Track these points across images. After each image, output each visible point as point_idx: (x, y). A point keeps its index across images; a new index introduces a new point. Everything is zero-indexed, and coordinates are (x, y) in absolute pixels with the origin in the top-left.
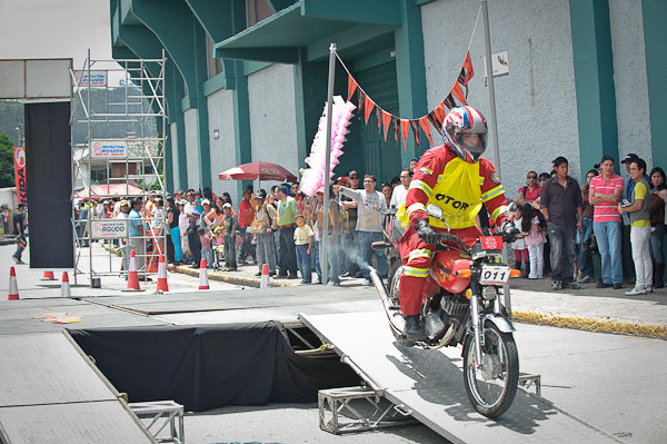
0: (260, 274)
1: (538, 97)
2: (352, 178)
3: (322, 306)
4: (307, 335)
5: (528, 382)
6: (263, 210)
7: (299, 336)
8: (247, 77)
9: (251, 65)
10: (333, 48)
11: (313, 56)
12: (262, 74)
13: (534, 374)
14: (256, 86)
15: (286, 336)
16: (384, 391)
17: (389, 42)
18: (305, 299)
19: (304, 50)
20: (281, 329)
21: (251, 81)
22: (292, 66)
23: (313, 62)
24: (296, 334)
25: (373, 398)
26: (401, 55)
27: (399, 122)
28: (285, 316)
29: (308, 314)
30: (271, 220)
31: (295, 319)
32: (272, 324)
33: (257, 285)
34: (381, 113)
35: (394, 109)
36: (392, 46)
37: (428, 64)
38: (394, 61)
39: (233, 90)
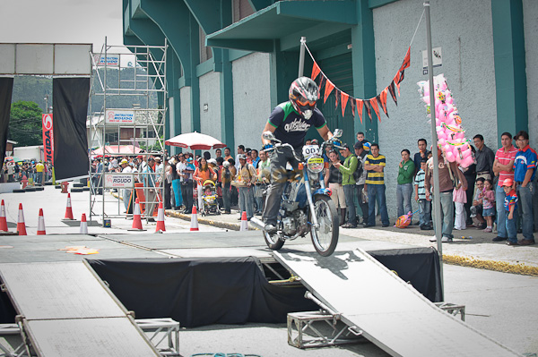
0: (240, 219)
1: (465, 84)
4: (280, 269)
5: (455, 311)
6: (245, 169)
7: (272, 270)
8: (231, 62)
9: (236, 53)
10: (303, 41)
11: (285, 47)
12: (244, 60)
13: (460, 305)
14: (238, 69)
15: (261, 268)
16: (340, 316)
17: (346, 37)
19: (278, 41)
20: (258, 264)
21: (235, 65)
22: (268, 54)
23: (285, 52)
24: (270, 268)
25: (331, 321)
26: (356, 47)
27: (355, 101)
29: (280, 252)
30: (251, 177)
32: (251, 259)
33: (238, 229)
34: (340, 93)
35: (350, 91)
36: (349, 41)
37: (377, 56)
38: (350, 53)
39: (220, 72)
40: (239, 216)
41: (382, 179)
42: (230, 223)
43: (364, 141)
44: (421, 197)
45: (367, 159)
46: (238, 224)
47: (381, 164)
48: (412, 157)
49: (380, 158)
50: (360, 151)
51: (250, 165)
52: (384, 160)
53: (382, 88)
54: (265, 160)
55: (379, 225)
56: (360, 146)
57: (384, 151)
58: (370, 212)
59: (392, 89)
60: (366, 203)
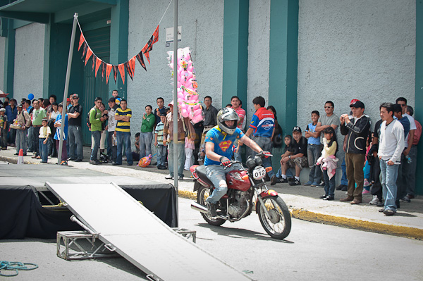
1: (199, 56)
3: (59, 178)
4: (51, 196)
5: (188, 235)
7: (45, 196)
8: (15, 30)
9: (19, 22)
10: (76, 16)
11: (58, 20)
12: (25, 28)
13: (192, 230)
14: (20, 36)
15: (37, 196)
16: (98, 235)
17: (107, 14)
18: (48, 173)
19: (53, 15)
20: (34, 191)
21: (17, 32)
22: (44, 25)
23: (57, 23)
24: (43, 195)
25: (91, 239)
26: (114, 23)
27: (106, 65)
28: (37, 183)
29: (51, 183)
30: (25, 121)
31: (43, 185)
32: (29, 188)
33: (15, 162)
34: (96, 59)
35: (106, 58)
36: (109, 17)
37: (130, 30)
38: (109, 27)
39: (6, 37)
40: (15, 152)
41: (128, 127)
42: (8, 158)
43: (117, 97)
44: (159, 143)
45: (117, 112)
46: (14, 159)
47: (128, 115)
48: (153, 111)
49: (127, 111)
50: (113, 104)
51: (25, 112)
52: (130, 113)
53: (132, 56)
54: (38, 108)
55: (125, 164)
56: (113, 100)
57: (131, 106)
58: (118, 153)
59: (140, 57)
60: (115, 146)
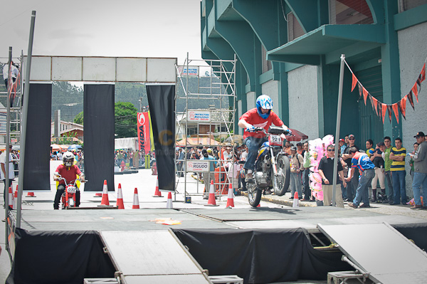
0: (292, 198)
2: (350, 139)
3: (332, 220)
4: (322, 237)
6: (295, 158)
7: (317, 238)
8: (287, 73)
9: (290, 66)
10: (343, 58)
11: (330, 61)
12: (297, 72)
14: (293, 78)
15: (308, 237)
16: (369, 275)
17: (377, 53)
18: (321, 215)
19: (324, 57)
20: (306, 233)
21: (290, 75)
22: (316, 67)
23: (329, 65)
24: (315, 237)
25: (362, 278)
26: (385, 62)
27: (381, 105)
28: (309, 225)
29: (322, 224)
30: (300, 164)
31: (315, 227)
32: (300, 230)
33: (290, 205)
35: (380, 97)
36: (380, 56)
37: (401, 68)
38: (380, 66)
39: (279, 80)
41: (403, 166)
42: (285, 201)
45: (392, 151)
46: (291, 202)
47: (402, 154)
49: (402, 149)
52: (404, 152)
53: (404, 96)
57: (406, 145)
59: (410, 97)
